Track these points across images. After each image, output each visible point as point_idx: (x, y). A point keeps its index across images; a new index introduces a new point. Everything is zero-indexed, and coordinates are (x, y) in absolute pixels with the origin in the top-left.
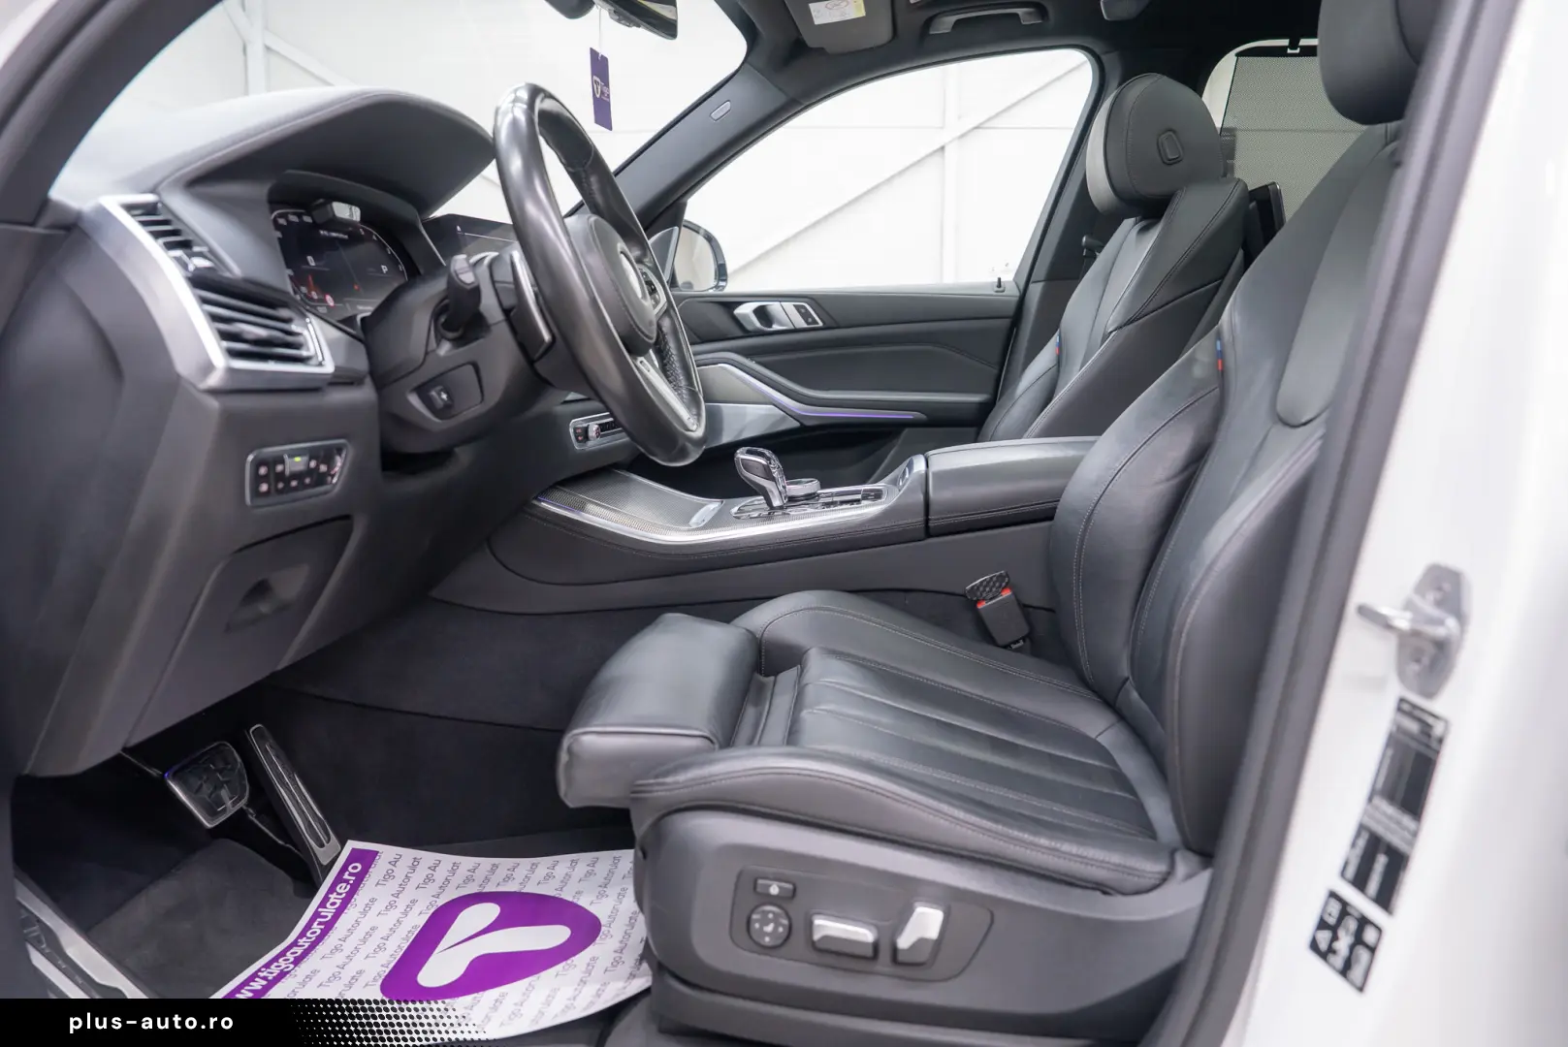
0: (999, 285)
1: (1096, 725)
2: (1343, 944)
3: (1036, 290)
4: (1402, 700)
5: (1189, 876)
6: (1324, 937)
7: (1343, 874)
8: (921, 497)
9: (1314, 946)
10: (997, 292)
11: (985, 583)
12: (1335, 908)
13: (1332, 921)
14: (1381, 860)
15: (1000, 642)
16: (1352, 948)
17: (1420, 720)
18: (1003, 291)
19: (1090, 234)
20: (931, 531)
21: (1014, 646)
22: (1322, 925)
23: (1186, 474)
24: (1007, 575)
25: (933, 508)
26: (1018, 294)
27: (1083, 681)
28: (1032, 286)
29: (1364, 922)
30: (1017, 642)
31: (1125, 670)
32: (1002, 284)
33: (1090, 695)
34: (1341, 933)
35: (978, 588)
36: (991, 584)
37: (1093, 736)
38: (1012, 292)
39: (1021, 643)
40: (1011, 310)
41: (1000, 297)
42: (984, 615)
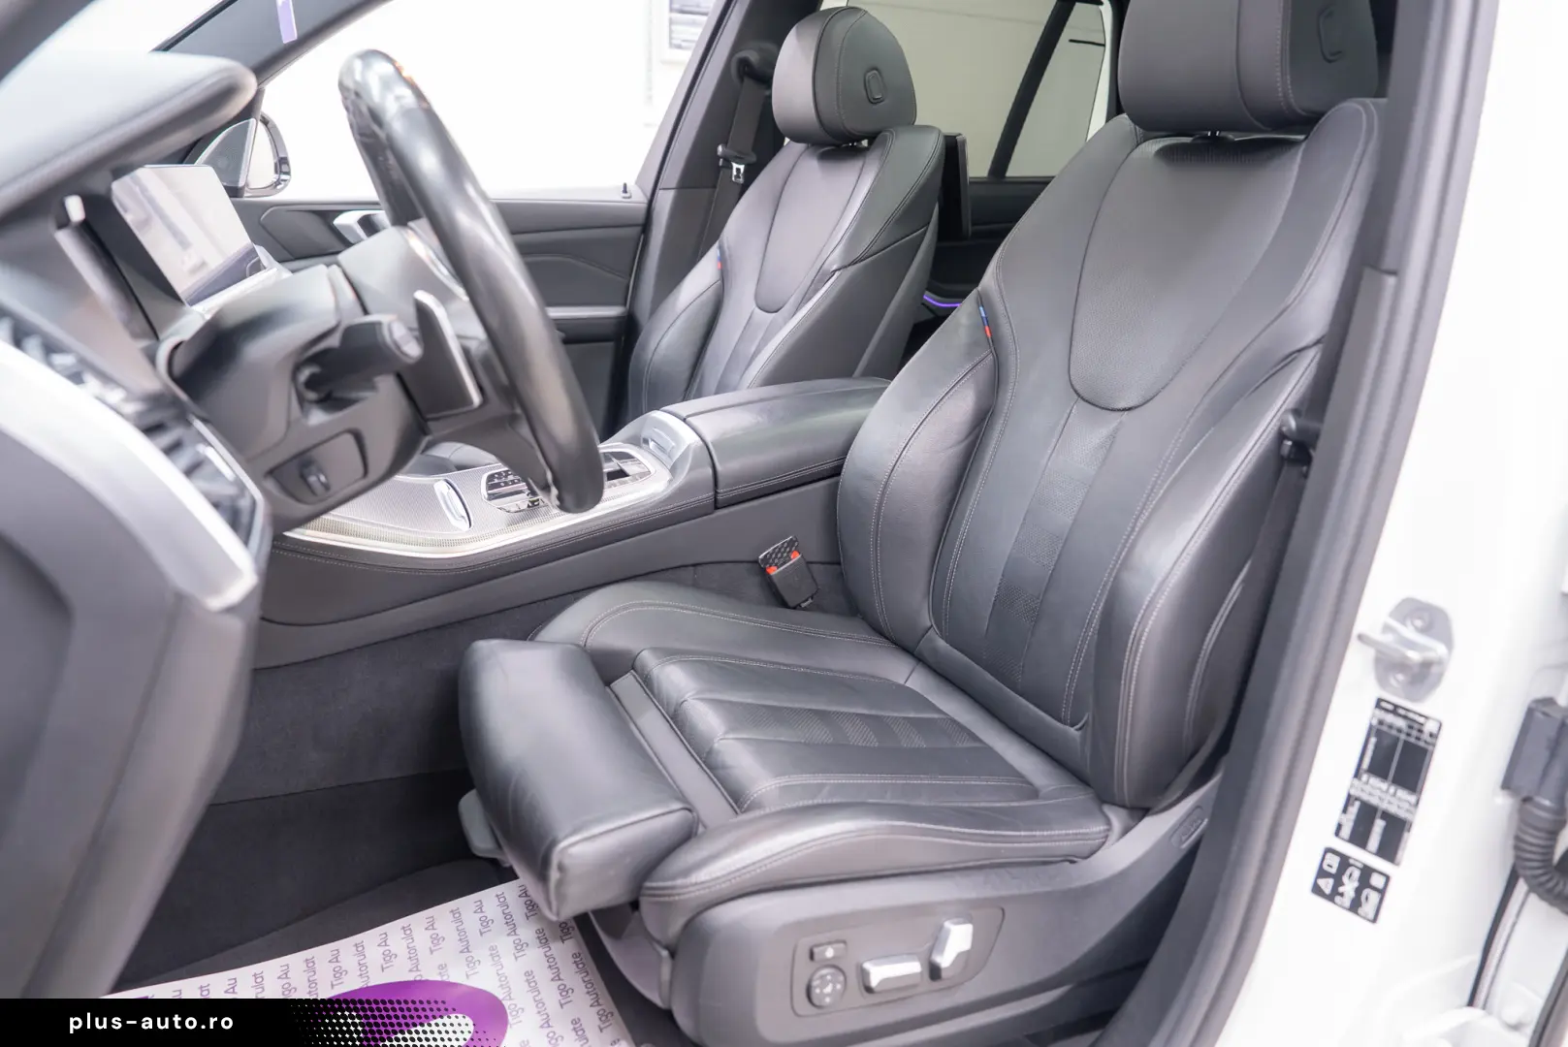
0: (625, 191)
1: (900, 671)
2: (1349, 887)
3: (665, 201)
4: (1379, 701)
5: (1126, 831)
6: (1327, 885)
7: (1337, 834)
8: (710, 471)
9: (1317, 890)
10: (624, 198)
11: (777, 550)
12: (1333, 862)
13: (1333, 871)
14: (1379, 825)
15: (791, 604)
16: (1358, 891)
17: (1405, 717)
18: (629, 197)
19: (725, 144)
20: (719, 506)
21: (803, 605)
22: (1322, 873)
23: (971, 438)
24: (797, 541)
25: (721, 483)
26: (646, 201)
27: (879, 631)
28: (660, 194)
29: (1367, 872)
30: (807, 600)
31: (926, 619)
32: (628, 190)
33: (887, 644)
34: (1345, 879)
35: (771, 555)
36: (783, 550)
37: (902, 682)
38: (638, 198)
39: (810, 601)
40: (641, 218)
41: (626, 203)
42: (775, 580)
